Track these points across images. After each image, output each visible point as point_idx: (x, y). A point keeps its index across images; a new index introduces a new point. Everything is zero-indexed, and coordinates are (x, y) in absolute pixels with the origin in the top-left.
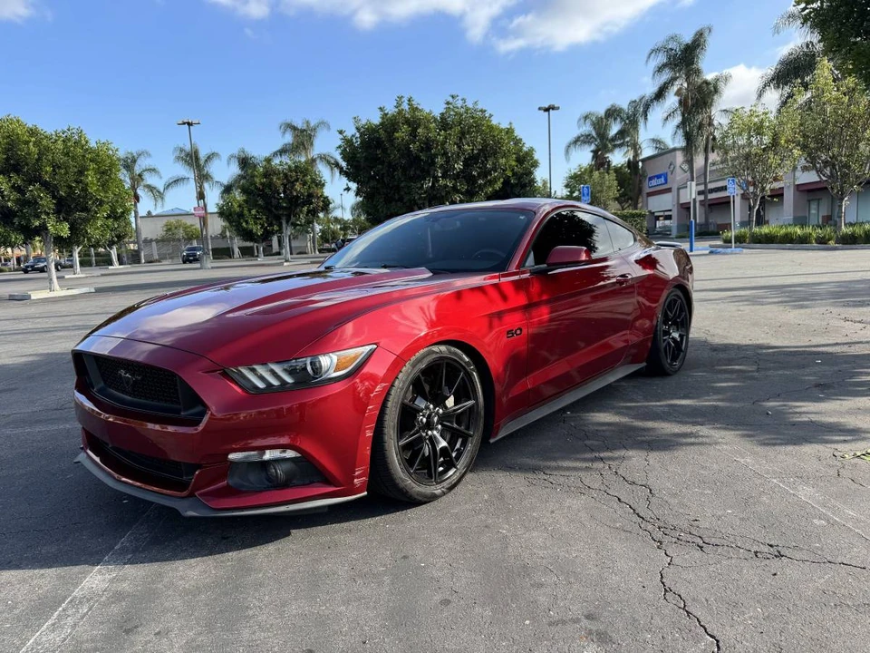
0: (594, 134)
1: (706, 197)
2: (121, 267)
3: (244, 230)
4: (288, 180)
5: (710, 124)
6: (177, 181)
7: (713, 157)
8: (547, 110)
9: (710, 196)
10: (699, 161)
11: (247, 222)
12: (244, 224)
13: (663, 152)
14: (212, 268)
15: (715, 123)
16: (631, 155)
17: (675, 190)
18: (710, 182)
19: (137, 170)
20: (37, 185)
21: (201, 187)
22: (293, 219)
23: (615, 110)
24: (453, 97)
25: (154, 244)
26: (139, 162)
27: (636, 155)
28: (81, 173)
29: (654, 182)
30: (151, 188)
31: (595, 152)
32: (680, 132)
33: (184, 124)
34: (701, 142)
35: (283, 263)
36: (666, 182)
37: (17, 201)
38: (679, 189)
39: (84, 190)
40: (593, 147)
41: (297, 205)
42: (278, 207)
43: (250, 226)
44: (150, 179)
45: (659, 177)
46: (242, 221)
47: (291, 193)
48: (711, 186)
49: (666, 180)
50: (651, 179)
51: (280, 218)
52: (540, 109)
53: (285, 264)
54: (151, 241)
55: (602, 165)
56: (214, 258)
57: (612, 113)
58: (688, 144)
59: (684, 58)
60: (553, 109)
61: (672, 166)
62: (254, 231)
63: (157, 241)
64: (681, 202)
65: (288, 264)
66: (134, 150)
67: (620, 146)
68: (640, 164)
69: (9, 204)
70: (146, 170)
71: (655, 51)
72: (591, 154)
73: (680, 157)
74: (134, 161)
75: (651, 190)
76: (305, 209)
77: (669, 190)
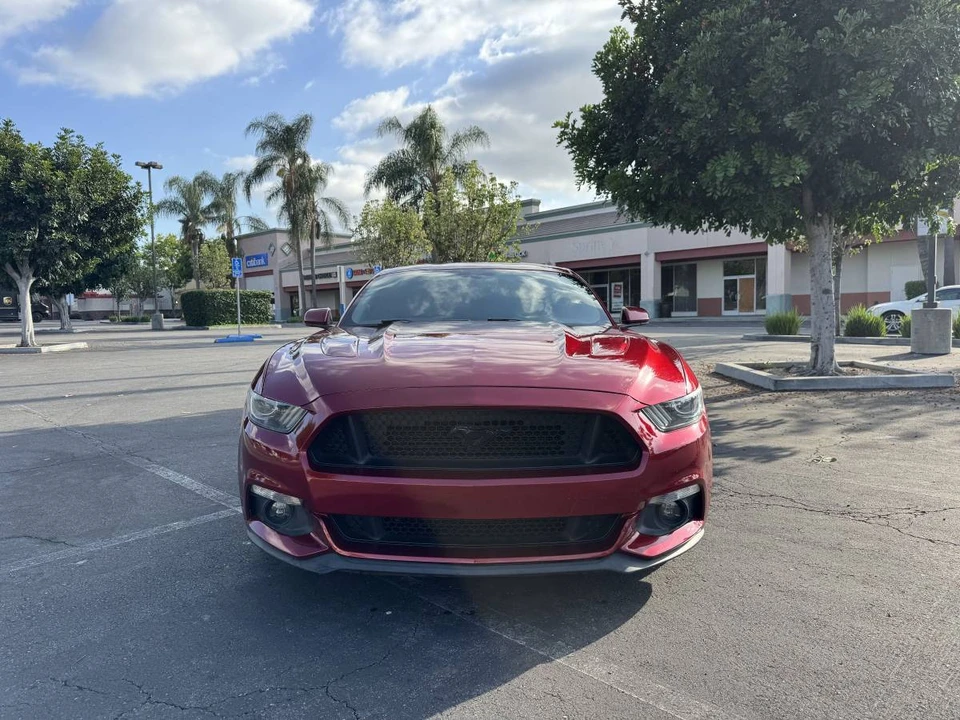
0: (182, 201)
1: (313, 282)
5: (314, 210)
7: (318, 243)
8: (147, 167)
9: (319, 282)
10: (305, 245)
13: (260, 231)
15: (318, 209)
16: (225, 231)
17: (276, 272)
18: (317, 267)
23: (206, 181)
24: (66, 131)
27: (231, 232)
29: (252, 262)
31: (185, 223)
32: (286, 214)
34: (307, 225)
36: (266, 264)
38: (281, 272)
40: (182, 217)
45: (258, 257)
48: (318, 272)
49: (266, 261)
50: (248, 258)
52: (137, 164)
55: (193, 237)
57: (204, 182)
58: (293, 227)
59: (286, 139)
60: (154, 167)
61: (272, 248)
64: (284, 285)
67: (213, 219)
68: (236, 242)
71: (254, 126)
72: (181, 225)
73: (282, 240)
75: (250, 270)
77: (270, 272)
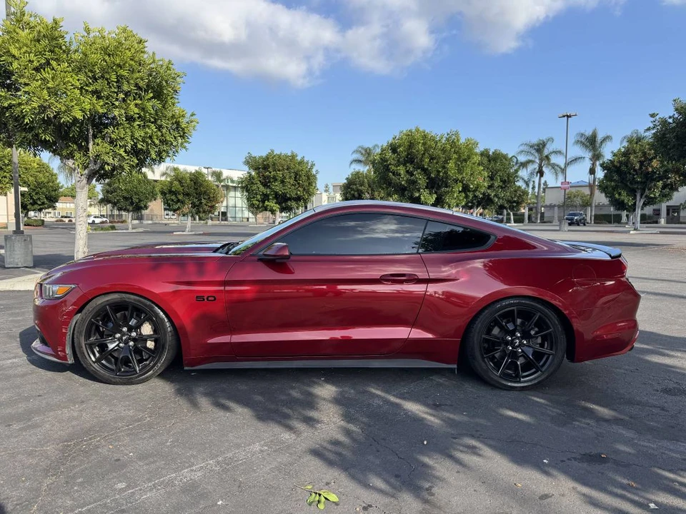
2: (516, 224)
3: (616, 200)
4: (646, 158)
6: (576, 160)
11: (620, 194)
12: (617, 196)
14: (569, 231)
19: (546, 152)
20: (419, 171)
21: (593, 164)
22: (647, 192)
25: (556, 208)
26: (548, 146)
28: (446, 162)
30: (554, 166)
33: (564, 116)
35: (629, 231)
37: (408, 181)
39: (446, 173)
41: (653, 180)
42: (633, 181)
43: (622, 197)
44: (554, 159)
46: (615, 192)
47: (647, 169)
51: (636, 192)
53: (632, 232)
54: (555, 206)
56: (595, 223)
62: (626, 201)
63: (559, 207)
65: (635, 232)
66: (544, 138)
69: (403, 183)
70: (551, 153)
74: (544, 145)
76: (660, 184)
